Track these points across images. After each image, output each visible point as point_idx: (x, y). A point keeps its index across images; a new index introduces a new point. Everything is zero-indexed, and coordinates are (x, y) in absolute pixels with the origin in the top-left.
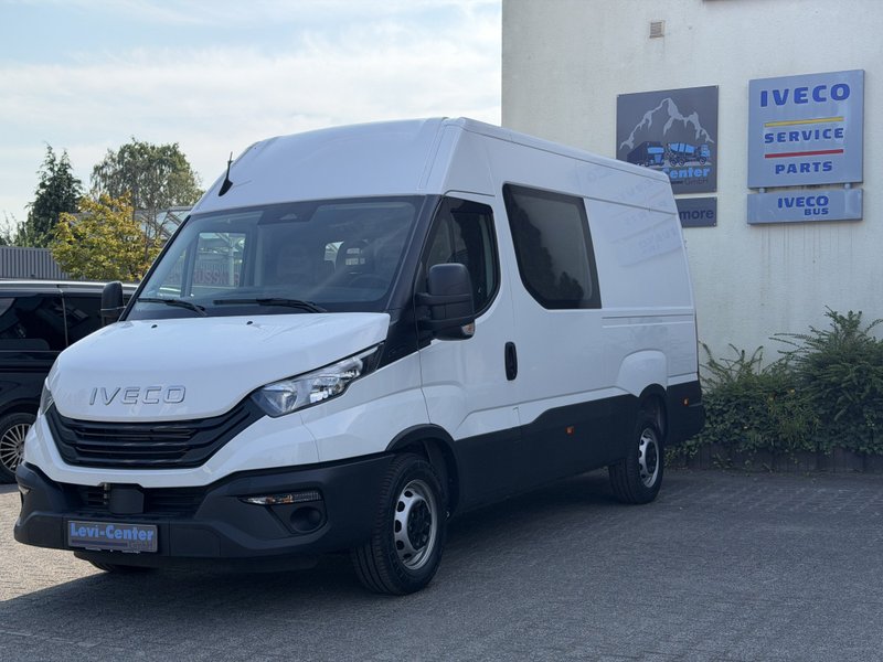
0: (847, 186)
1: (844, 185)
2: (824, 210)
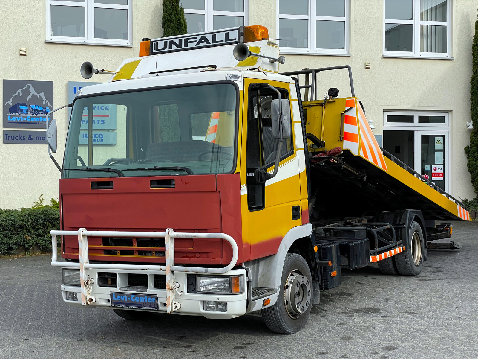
0: (111, 130)
1: (108, 130)
2: (101, 140)
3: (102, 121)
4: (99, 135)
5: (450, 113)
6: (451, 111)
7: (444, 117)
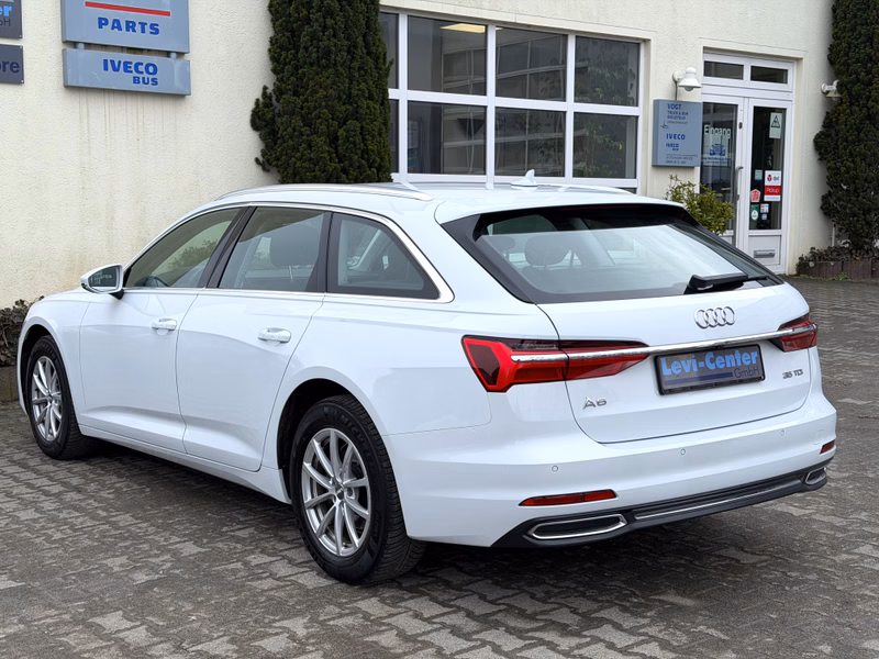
0: (173, 55)
1: (168, 54)
2: (153, 80)
3: (152, 26)
4: (148, 65)
5: (796, 63)
6: (798, 60)
7: (787, 71)
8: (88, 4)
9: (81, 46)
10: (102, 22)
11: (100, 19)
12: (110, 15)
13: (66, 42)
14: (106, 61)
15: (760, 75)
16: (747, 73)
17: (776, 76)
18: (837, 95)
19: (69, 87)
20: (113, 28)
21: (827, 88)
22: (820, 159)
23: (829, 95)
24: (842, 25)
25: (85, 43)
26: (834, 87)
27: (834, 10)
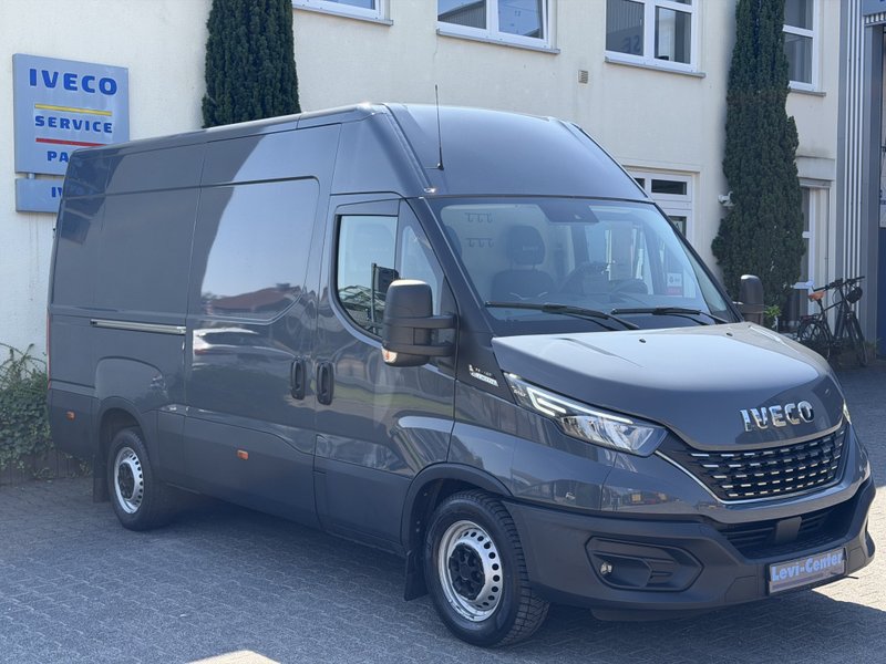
5: (694, 176)
6: (697, 173)
7: (685, 183)
8: (38, 140)
9: (31, 176)
10: (51, 155)
11: (49, 153)
12: (59, 149)
13: (17, 173)
14: (54, 189)
15: (659, 186)
16: (648, 185)
17: (677, 188)
18: (731, 205)
19: (20, 211)
20: (61, 160)
21: (724, 198)
22: (718, 264)
23: (725, 205)
24: (733, 141)
25: (36, 174)
26: (728, 198)
27: (727, 128)
